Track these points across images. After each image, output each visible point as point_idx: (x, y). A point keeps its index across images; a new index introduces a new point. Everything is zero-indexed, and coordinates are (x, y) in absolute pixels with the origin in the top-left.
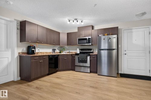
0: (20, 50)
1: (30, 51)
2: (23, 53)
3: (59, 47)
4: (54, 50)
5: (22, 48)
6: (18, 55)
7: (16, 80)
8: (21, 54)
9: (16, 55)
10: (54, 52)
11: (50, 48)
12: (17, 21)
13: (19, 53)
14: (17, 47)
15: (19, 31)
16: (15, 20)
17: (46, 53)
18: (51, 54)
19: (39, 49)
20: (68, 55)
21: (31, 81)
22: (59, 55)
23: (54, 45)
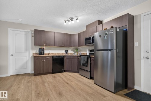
0: (34, 52)
2: (36, 54)
4: (66, 52)
5: (36, 50)
6: (32, 55)
7: (31, 73)
8: (35, 54)
9: (31, 55)
11: (63, 50)
12: (32, 30)
13: (33, 54)
14: (32, 49)
15: (33, 38)
16: (30, 30)
17: (58, 54)
18: (64, 55)
19: (50, 50)
20: (74, 56)
21: (35, 76)
22: (66, 56)
23: (64, 46)
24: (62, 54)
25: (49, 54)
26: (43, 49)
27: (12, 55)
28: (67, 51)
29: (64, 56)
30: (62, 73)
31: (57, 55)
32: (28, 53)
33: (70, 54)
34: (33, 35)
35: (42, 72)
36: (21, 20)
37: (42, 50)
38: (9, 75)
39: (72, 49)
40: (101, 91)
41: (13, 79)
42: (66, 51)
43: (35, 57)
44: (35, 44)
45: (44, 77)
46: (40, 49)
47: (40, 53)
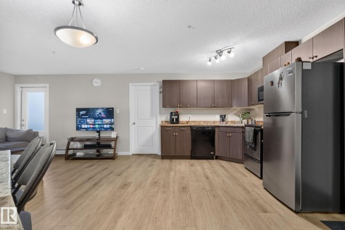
0: (164, 118)
1: (175, 119)
2: (166, 122)
3: (242, 109)
4: (223, 118)
5: (166, 116)
7: (159, 154)
8: (164, 123)
10: (223, 121)
11: (215, 114)
12: (160, 82)
14: (160, 113)
16: (158, 82)
19: (190, 116)
20: (235, 127)
21: (162, 158)
22: (218, 126)
23: (215, 107)
24: (214, 122)
25: (187, 122)
26: (177, 114)
27: (134, 124)
28: (225, 116)
29: (214, 128)
30: (210, 161)
31: (203, 124)
32: (154, 121)
33: (232, 122)
34: (162, 90)
35: (173, 154)
36: (142, 69)
37: (175, 115)
38: (131, 154)
39: (235, 112)
40: (266, 202)
41: (134, 160)
42: (221, 116)
43: (162, 127)
44: (164, 106)
45: (176, 162)
46: (172, 113)
47: (172, 121)
